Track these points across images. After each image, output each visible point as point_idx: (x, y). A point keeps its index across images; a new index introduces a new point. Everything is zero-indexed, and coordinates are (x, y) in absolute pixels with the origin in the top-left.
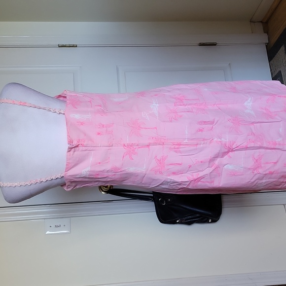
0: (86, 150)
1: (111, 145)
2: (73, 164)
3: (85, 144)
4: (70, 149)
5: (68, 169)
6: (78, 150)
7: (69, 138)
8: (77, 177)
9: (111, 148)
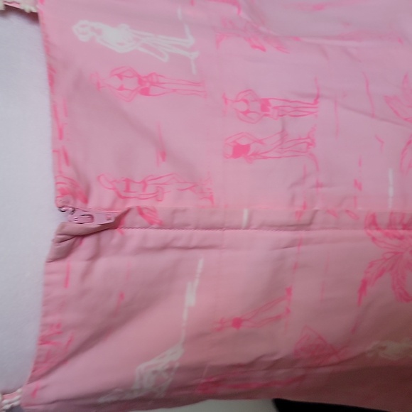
0: (165, 247)
1: (305, 218)
2: (81, 335)
3: (164, 206)
4: (69, 242)
5: (47, 364)
6: (121, 246)
7: (68, 171)
8: (102, 400)
9: (303, 234)
